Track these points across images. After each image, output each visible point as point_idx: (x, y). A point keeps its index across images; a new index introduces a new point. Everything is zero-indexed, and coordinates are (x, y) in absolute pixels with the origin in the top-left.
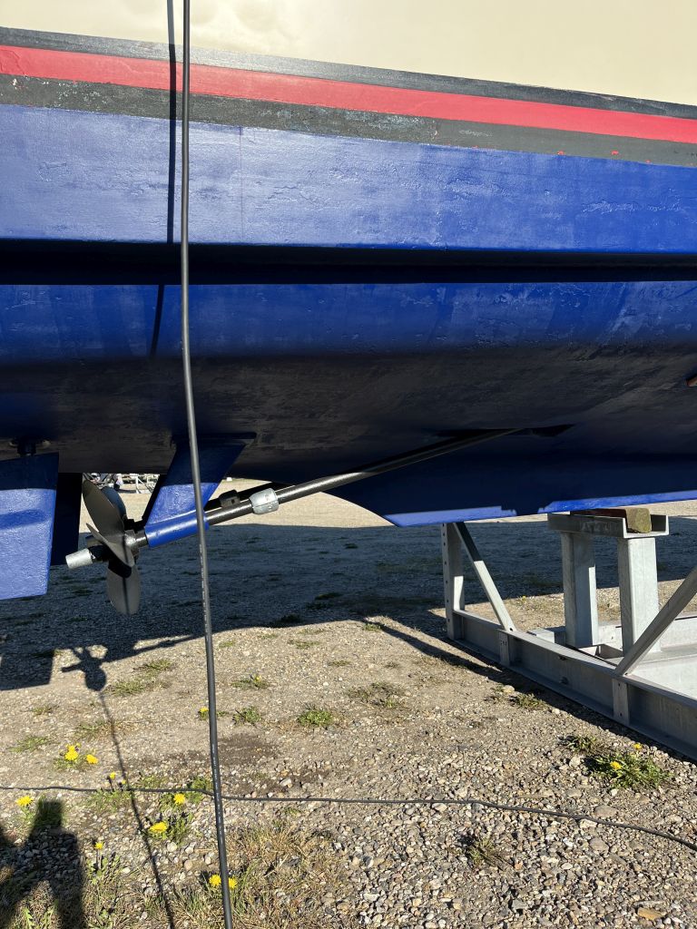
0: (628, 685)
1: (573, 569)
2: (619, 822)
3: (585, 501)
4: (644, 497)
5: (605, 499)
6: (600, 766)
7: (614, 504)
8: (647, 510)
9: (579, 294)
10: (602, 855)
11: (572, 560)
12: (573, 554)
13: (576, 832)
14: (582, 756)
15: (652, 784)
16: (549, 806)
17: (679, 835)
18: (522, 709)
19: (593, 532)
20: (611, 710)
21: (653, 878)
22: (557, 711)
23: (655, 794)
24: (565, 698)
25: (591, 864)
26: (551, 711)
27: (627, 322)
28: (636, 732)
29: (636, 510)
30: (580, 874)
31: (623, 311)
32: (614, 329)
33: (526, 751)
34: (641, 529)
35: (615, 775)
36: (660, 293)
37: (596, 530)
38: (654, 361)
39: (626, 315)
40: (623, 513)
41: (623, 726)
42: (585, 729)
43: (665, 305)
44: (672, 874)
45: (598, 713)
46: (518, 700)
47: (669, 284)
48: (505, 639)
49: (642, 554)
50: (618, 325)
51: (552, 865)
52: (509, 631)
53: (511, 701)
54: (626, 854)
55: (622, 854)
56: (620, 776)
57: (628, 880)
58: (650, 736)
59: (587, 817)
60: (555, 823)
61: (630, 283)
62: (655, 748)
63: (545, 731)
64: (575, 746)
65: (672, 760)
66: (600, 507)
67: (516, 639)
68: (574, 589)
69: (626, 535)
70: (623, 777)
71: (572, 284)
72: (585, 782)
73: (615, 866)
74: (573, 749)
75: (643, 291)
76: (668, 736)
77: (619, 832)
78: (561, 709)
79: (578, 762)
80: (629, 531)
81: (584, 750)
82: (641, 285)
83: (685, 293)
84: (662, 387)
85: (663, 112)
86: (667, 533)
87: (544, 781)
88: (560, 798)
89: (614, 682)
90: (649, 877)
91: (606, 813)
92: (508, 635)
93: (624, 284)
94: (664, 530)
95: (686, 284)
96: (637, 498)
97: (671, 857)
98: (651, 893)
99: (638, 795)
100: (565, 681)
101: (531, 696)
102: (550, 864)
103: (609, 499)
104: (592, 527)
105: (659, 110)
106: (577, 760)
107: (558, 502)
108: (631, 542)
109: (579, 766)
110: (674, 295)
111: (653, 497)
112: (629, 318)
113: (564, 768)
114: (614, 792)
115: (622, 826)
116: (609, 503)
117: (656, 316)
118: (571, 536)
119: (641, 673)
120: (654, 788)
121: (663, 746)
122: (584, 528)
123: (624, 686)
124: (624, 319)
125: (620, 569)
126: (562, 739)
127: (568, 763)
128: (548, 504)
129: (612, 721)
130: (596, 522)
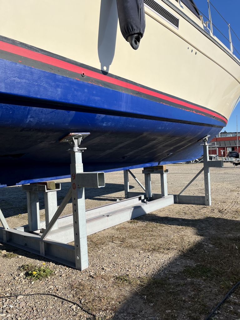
0: (44, 242)
1: (31, 204)
2: (32, 293)
3: (34, 180)
4: (55, 177)
5: (41, 179)
6: (30, 274)
7: (44, 180)
8: (54, 182)
9: (11, 109)
10: (23, 307)
11: (31, 200)
12: (31, 198)
13: (15, 301)
14: (25, 272)
15: (46, 276)
16: (7, 294)
17: (51, 292)
18: (7, 259)
19: (36, 190)
20: (39, 252)
21: (39, 311)
22: (20, 257)
23: (47, 279)
24: (25, 251)
25: (18, 312)
26: (18, 257)
27: (31, 120)
28: (47, 258)
29: (50, 182)
30: (12, 317)
31: (29, 116)
32: (27, 122)
33: (4, 275)
34: (52, 188)
35: (34, 276)
36: (42, 112)
37: (37, 190)
38: (45, 134)
39: (30, 118)
40: (46, 184)
41: (43, 257)
42: (29, 261)
43: (44, 116)
44: (46, 308)
45: (35, 254)
46: (6, 255)
47: (45, 109)
48: (5, 233)
49: (52, 197)
50: (28, 121)
51: (3, 317)
52: (6, 229)
53: (4, 256)
54: (31, 305)
55: (30, 305)
56: (36, 276)
57: (30, 314)
58: (51, 259)
59: (21, 295)
60: (8, 300)
61: (31, 107)
62: (51, 263)
63: (14, 266)
64: (23, 269)
65: (56, 266)
66: (39, 182)
67: (9, 232)
68: (31, 211)
69: (46, 191)
70: (37, 277)
71: (8, 105)
72: (23, 282)
73: (27, 310)
74: (22, 270)
75: (35, 110)
76: (56, 257)
77: (31, 297)
78: (22, 255)
79: (23, 274)
80: (47, 189)
81: (26, 269)
82: (34, 108)
83: (51, 113)
84: (51, 142)
85: (38, 51)
86: (60, 189)
87: (8, 285)
88: (13, 290)
89: (40, 242)
90: (38, 311)
91: (29, 291)
92: (6, 231)
93: (28, 107)
94: (59, 188)
95: (50, 110)
96: (53, 178)
97: (47, 302)
98: (37, 317)
99: (41, 281)
100: (26, 245)
101: (12, 253)
102: (2, 317)
103: (42, 179)
104: (36, 189)
105: (36, 50)
106: (22, 274)
107: (24, 181)
108: (48, 193)
109: (23, 276)
110: (47, 113)
111: (58, 177)
112: (31, 119)
113: (17, 278)
114: (33, 283)
115: (32, 294)
116: (43, 180)
117: (41, 119)
118: (30, 192)
119: (49, 238)
120: (47, 277)
121: (54, 261)
122: (33, 189)
123: (43, 243)
124: (30, 119)
125: (45, 202)
126: (19, 267)
127: (19, 276)
128: (20, 182)
129: (39, 256)
130: (37, 187)
